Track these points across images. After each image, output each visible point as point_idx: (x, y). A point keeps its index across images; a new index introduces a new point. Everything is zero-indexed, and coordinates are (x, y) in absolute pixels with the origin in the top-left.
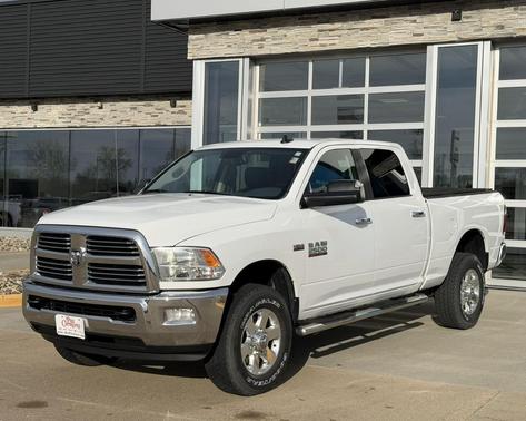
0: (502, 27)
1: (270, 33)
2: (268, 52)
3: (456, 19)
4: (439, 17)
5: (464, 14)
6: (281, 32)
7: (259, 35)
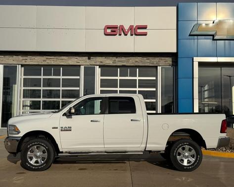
0: (102, 62)
1: (29, 57)
2: (28, 64)
3: (89, 59)
4: (84, 58)
5: (91, 58)
6: (33, 57)
7: (25, 58)
